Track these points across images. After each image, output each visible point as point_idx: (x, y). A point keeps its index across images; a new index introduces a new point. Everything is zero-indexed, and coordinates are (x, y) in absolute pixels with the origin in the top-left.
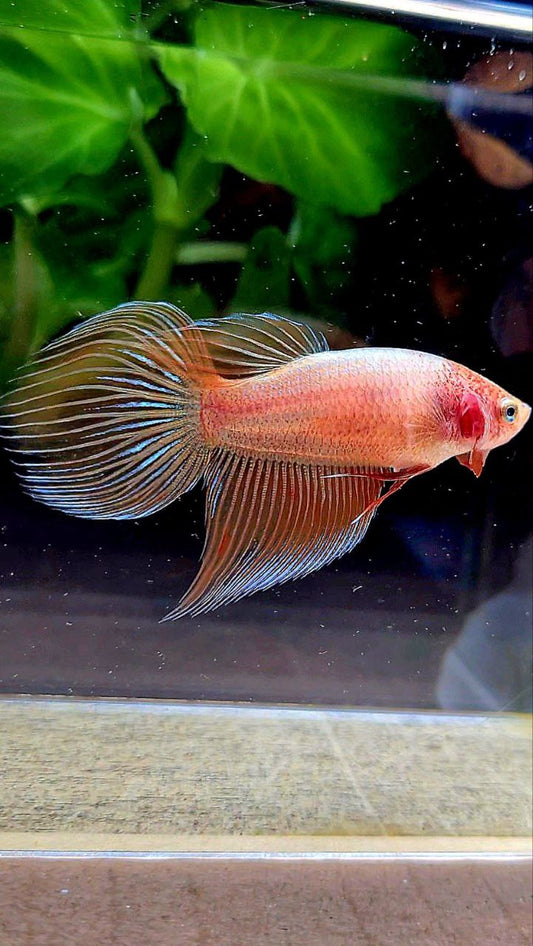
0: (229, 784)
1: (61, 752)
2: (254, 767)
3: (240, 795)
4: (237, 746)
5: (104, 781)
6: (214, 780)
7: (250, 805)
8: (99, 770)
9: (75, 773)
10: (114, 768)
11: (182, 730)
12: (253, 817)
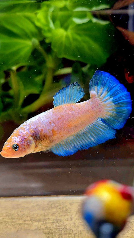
0: (61, 223)
1: (18, 215)
2: (69, 217)
3: (63, 227)
4: (67, 210)
5: (27, 224)
6: (57, 222)
7: (65, 230)
8: (27, 221)
9: (20, 222)
10: (31, 220)
11: (53, 206)
12: (65, 234)
